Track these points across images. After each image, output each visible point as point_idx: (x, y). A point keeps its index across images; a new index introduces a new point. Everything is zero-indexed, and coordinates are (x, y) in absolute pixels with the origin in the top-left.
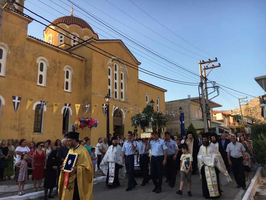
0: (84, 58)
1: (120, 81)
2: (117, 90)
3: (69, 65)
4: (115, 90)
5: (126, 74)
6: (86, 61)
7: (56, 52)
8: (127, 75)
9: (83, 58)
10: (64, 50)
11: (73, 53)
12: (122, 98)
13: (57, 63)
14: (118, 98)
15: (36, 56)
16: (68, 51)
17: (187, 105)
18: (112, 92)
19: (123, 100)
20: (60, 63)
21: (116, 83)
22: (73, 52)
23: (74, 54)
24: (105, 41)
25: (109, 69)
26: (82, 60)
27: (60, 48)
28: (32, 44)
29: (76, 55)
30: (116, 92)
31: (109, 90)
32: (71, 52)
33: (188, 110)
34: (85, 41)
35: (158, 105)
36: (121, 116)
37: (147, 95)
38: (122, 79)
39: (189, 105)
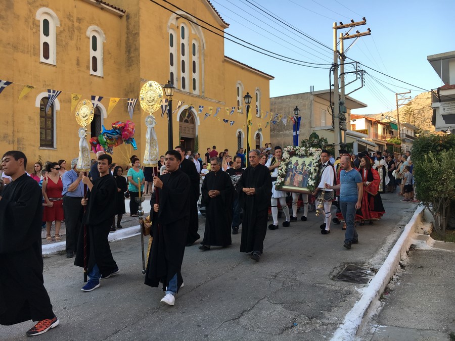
0: (124, 13)
1: (191, 58)
2: (186, 75)
3: (98, 25)
4: (182, 75)
6: (128, 17)
8: (203, 47)
9: (122, 11)
11: (103, 2)
12: (194, 89)
13: (75, 20)
14: (187, 89)
15: (34, 5)
17: (307, 103)
18: (176, 78)
19: (197, 92)
20: (79, 20)
21: (183, 62)
23: (105, 3)
25: (171, 36)
26: (121, 17)
29: (108, 5)
30: (183, 78)
31: (172, 74)
33: (309, 113)
35: (257, 104)
36: (193, 121)
37: (238, 86)
38: (194, 55)
39: (311, 105)
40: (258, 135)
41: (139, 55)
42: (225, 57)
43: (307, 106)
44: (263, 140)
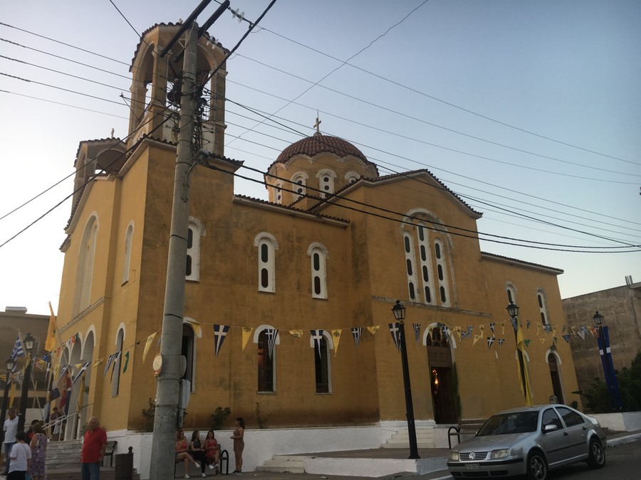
0: (348, 222)
1: (434, 262)
2: (430, 284)
3: (319, 241)
4: (425, 284)
5: (448, 244)
6: (353, 227)
7: (290, 219)
8: (450, 247)
9: (346, 221)
10: (306, 212)
11: (325, 215)
12: (444, 299)
13: (295, 239)
14: (434, 302)
15: (252, 232)
16: (312, 211)
17: (625, 301)
18: (418, 290)
19: (447, 304)
20: (299, 239)
21: (425, 268)
25: (407, 239)
26: (345, 227)
27: (298, 210)
29: (330, 217)
30: (427, 289)
31: (411, 285)
33: (632, 317)
35: (543, 310)
36: (446, 344)
37: (509, 288)
38: (439, 257)
39: (632, 303)
40: (552, 357)
41: (368, 269)
42: (482, 253)
44: (560, 363)
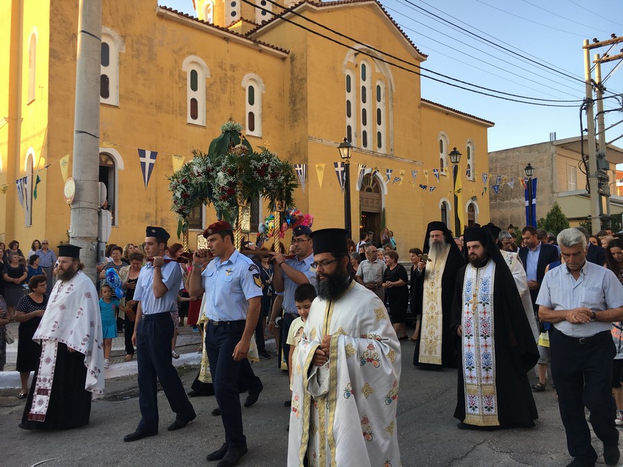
0: (288, 53)
1: (374, 105)
2: (368, 128)
3: (255, 72)
4: (363, 128)
5: (390, 88)
6: (293, 59)
7: (224, 42)
8: (392, 90)
9: (285, 52)
10: (241, 36)
11: (262, 41)
12: (380, 146)
13: (228, 68)
14: (370, 146)
15: (180, 54)
16: (249, 37)
17: (546, 157)
18: (355, 133)
19: (383, 150)
20: (233, 68)
21: (364, 111)
22: (262, 39)
23: (264, 44)
24: (337, 6)
25: (348, 77)
26: (284, 59)
27: (232, 32)
28: (171, 27)
29: (268, 45)
30: (365, 133)
31: (349, 128)
32: (258, 40)
33: (550, 172)
34: (288, 10)
35: (470, 162)
36: (378, 189)
37: (441, 138)
38: (379, 101)
39: (552, 159)
40: (471, 207)
41: (306, 107)
42: (422, 99)
43: (545, 162)
44: (478, 213)
